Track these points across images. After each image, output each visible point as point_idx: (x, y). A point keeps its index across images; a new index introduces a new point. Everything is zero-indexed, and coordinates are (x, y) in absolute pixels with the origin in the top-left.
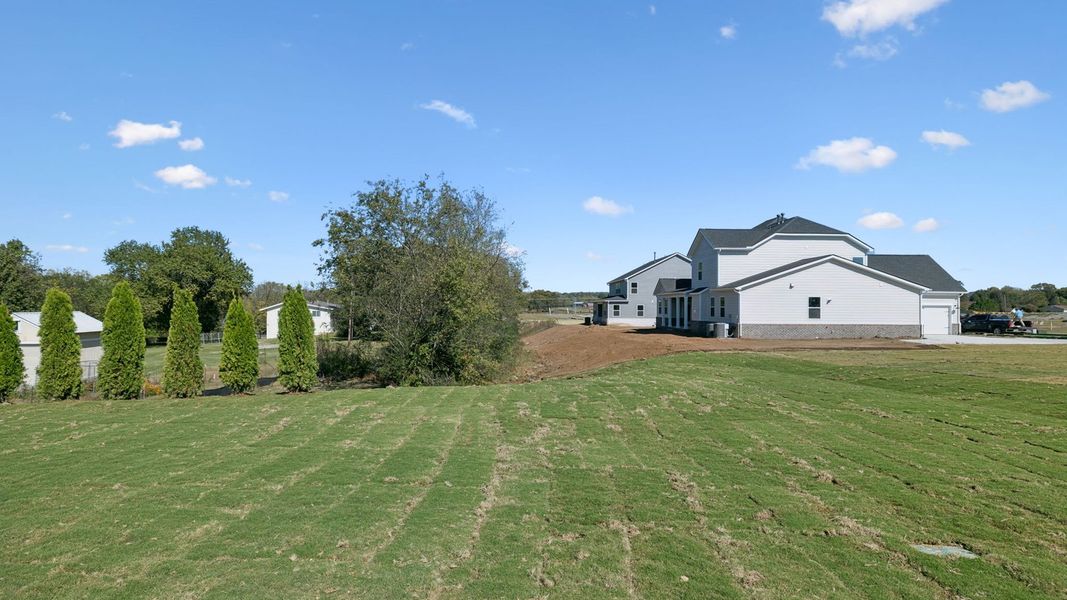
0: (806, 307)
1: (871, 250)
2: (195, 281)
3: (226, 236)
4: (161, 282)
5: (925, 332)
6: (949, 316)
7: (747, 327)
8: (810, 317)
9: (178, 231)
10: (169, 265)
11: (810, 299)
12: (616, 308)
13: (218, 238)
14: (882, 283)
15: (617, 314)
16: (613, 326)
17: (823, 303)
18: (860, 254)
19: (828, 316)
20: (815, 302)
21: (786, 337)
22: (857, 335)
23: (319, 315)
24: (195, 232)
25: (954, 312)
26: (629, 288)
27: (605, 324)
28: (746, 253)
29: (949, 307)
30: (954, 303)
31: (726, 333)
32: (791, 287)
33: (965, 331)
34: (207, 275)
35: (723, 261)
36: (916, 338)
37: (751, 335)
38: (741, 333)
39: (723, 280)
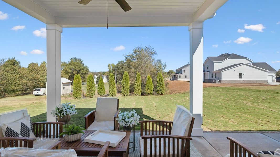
0: (238, 76)
1: (253, 61)
2: (76, 70)
3: (82, 60)
4: (69, 71)
5: (268, 82)
6: (273, 78)
7: (223, 80)
8: (239, 78)
9: (72, 58)
10: (70, 67)
11: (239, 74)
12: (180, 76)
13: (80, 60)
14: (257, 70)
15: (180, 78)
16: (179, 81)
17: (242, 75)
18: (250, 63)
19: (244, 78)
20: (240, 74)
21: (233, 83)
22: (251, 82)
23: (104, 78)
24: (75, 58)
25: (274, 77)
26: (183, 71)
27: (177, 80)
28: (221, 62)
29: (273, 75)
30: (274, 74)
31: (218, 82)
32: (234, 71)
33: (277, 81)
34: (79, 69)
35: (215, 65)
36: (266, 83)
37: (225, 83)
38: (222, 82)
39: (216, 69)
